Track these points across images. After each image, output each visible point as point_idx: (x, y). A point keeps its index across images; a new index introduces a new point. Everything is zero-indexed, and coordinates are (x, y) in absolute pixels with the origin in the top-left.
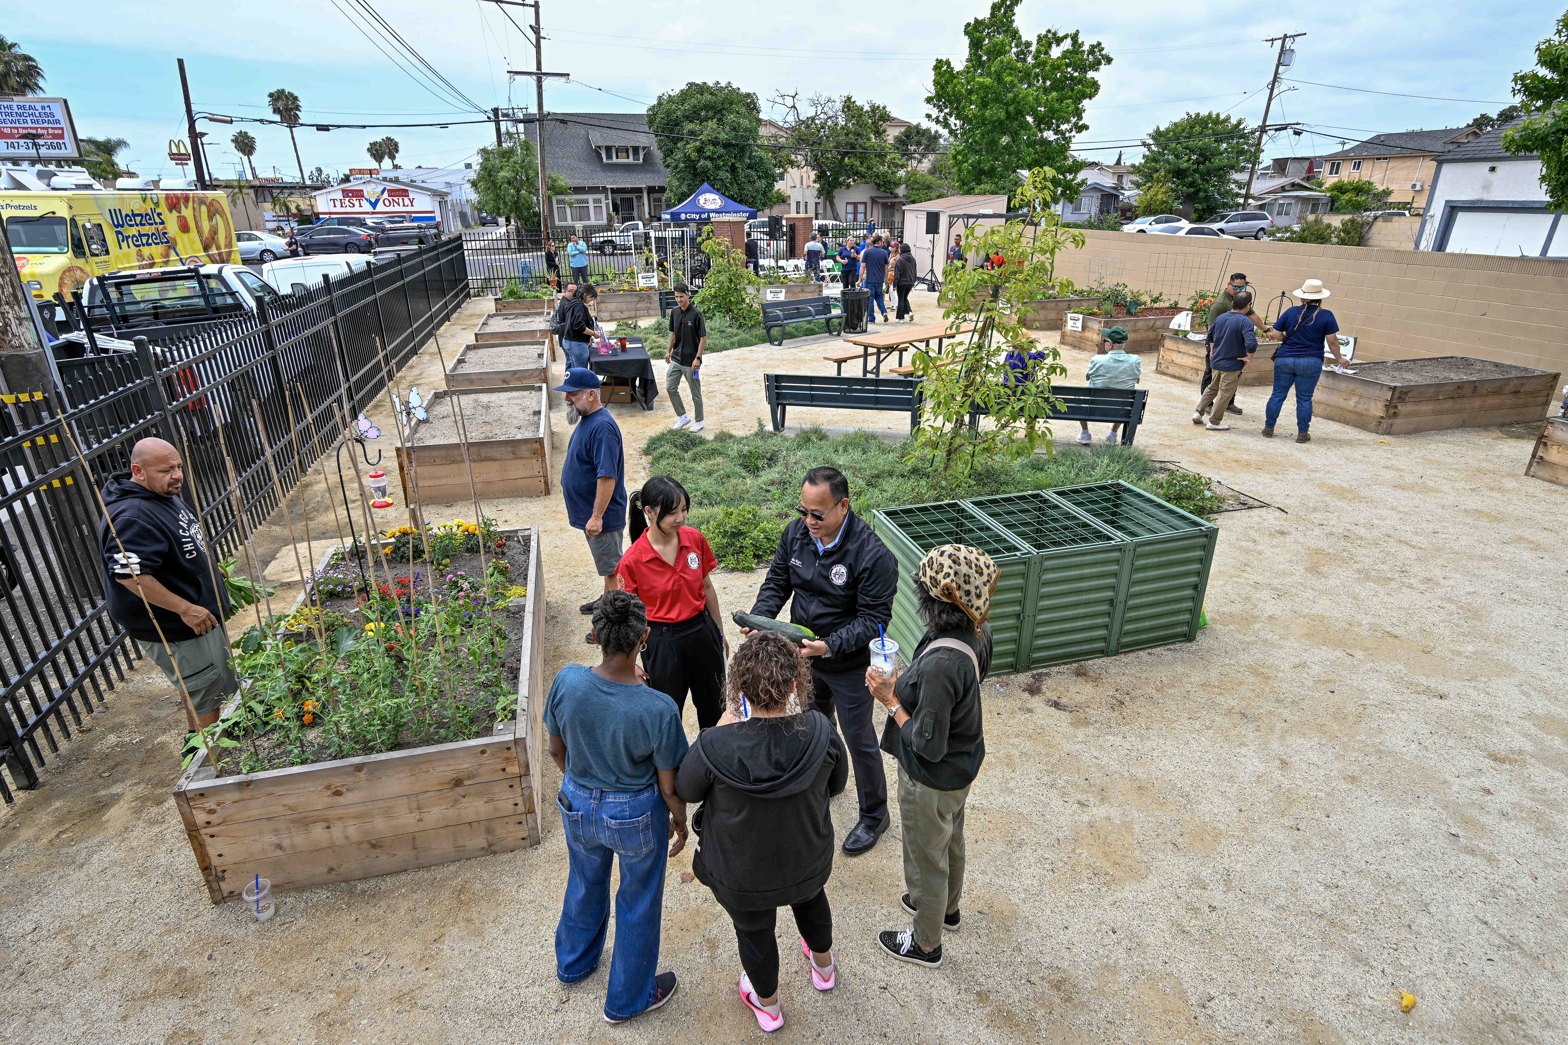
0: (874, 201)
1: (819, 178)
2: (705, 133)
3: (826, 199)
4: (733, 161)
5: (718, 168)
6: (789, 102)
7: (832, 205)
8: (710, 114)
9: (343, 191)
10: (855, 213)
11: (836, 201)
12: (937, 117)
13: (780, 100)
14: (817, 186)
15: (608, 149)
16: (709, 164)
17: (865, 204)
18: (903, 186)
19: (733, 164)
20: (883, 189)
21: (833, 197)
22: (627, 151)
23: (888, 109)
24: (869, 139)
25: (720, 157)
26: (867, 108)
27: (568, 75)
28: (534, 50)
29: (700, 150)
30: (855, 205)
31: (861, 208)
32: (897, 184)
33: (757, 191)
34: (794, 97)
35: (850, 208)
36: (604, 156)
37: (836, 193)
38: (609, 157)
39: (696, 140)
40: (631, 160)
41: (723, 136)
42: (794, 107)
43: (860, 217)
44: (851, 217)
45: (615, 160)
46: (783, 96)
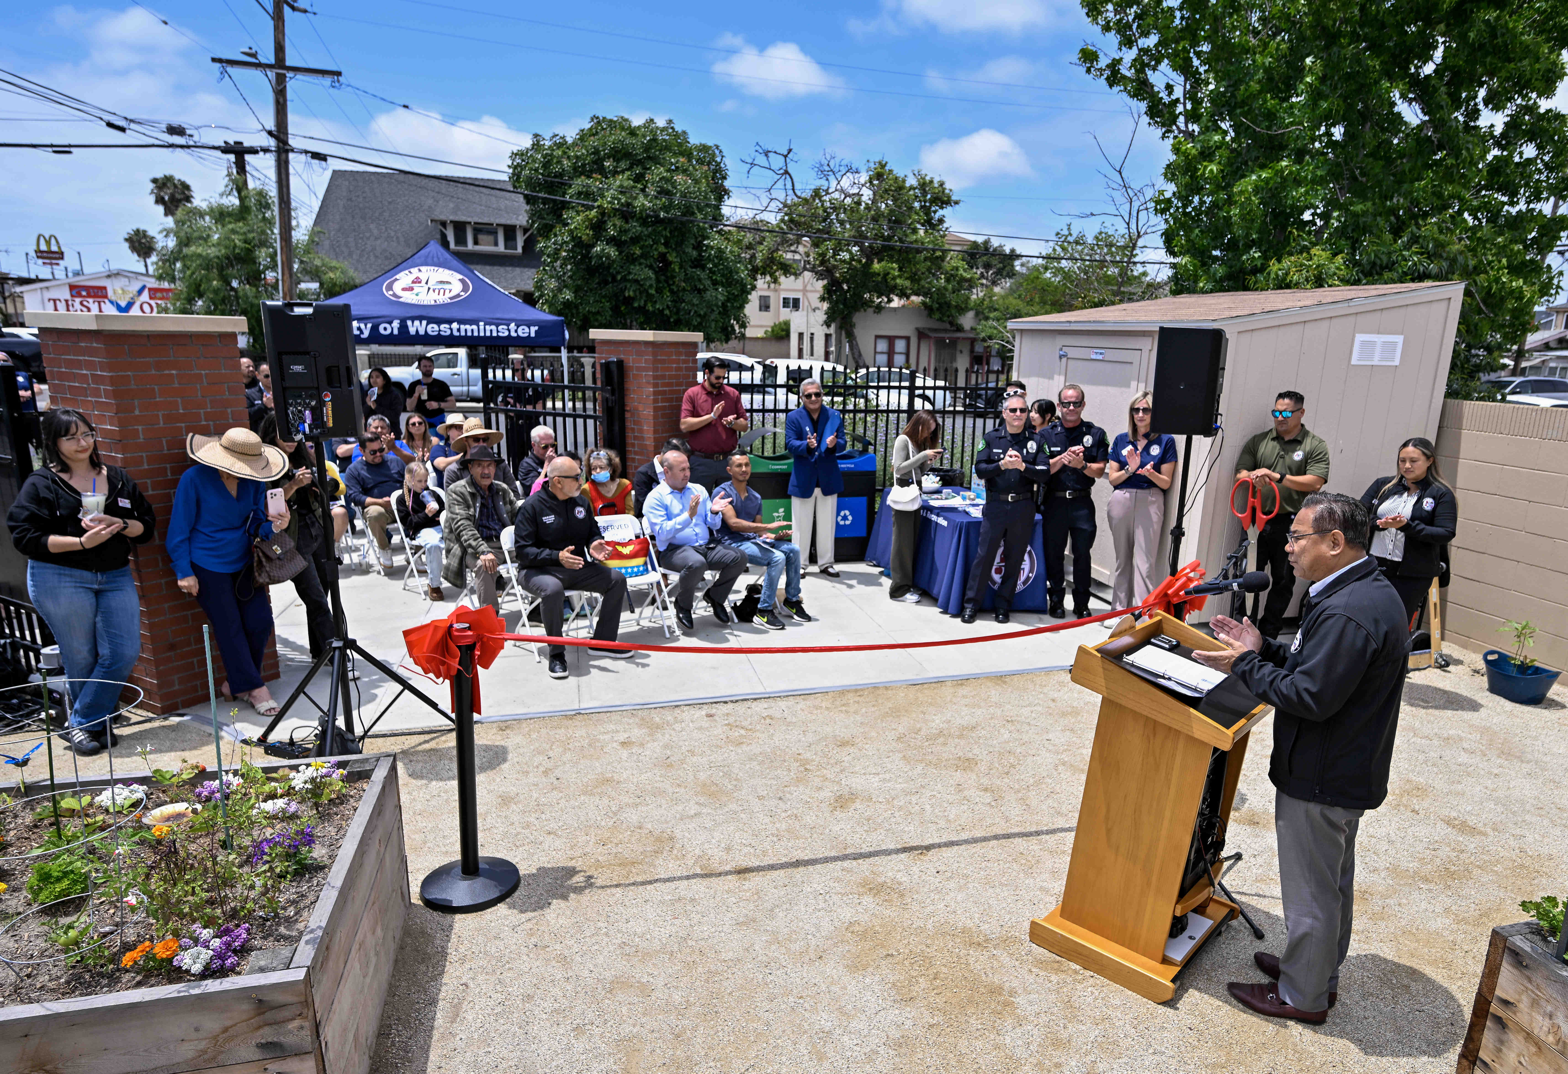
0: (922, 335)
1: (828, 294)
2: (609, 195)
3: (840, 328)
4: (662, 249)
5: (631, 259)
6: (777, 162)
7: (851, 337)
8: (623, 165)
9: (72, 287)
10: (891, 353)
11: (857, 332)
12: (1115, 64)
13: (761, 160)
14: (825, 306)
15: (460, 228)
16: (613, 252)
17: (908, 339)
18: (971, 314)
19: (663, 257)
20: (937, 316)
21: (853, 326)
22: (494, 233)
23: (947, 186)
24: (915, 231)
25: (635, 240)
26: (912, 181)
27: (339, 74)
28: (271, 24)
29: (598, 227)
30: (891, 340)
31: (900, 346)
32: (962, 309)
33: (710, 306)
34: (785, 156)
35: (882, 346)
36: (451, 238)
37: (859, 319)
38: (461, 239)
39: (591, 208)
40: (501, 248)
41: (642, 202)
42: (786, 172)
43: (899, 360)
44: (882, 359)
45: (470, 246)
46: (766, 153)
